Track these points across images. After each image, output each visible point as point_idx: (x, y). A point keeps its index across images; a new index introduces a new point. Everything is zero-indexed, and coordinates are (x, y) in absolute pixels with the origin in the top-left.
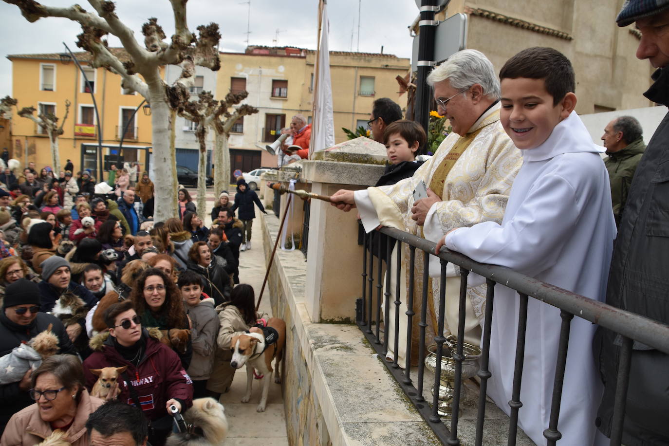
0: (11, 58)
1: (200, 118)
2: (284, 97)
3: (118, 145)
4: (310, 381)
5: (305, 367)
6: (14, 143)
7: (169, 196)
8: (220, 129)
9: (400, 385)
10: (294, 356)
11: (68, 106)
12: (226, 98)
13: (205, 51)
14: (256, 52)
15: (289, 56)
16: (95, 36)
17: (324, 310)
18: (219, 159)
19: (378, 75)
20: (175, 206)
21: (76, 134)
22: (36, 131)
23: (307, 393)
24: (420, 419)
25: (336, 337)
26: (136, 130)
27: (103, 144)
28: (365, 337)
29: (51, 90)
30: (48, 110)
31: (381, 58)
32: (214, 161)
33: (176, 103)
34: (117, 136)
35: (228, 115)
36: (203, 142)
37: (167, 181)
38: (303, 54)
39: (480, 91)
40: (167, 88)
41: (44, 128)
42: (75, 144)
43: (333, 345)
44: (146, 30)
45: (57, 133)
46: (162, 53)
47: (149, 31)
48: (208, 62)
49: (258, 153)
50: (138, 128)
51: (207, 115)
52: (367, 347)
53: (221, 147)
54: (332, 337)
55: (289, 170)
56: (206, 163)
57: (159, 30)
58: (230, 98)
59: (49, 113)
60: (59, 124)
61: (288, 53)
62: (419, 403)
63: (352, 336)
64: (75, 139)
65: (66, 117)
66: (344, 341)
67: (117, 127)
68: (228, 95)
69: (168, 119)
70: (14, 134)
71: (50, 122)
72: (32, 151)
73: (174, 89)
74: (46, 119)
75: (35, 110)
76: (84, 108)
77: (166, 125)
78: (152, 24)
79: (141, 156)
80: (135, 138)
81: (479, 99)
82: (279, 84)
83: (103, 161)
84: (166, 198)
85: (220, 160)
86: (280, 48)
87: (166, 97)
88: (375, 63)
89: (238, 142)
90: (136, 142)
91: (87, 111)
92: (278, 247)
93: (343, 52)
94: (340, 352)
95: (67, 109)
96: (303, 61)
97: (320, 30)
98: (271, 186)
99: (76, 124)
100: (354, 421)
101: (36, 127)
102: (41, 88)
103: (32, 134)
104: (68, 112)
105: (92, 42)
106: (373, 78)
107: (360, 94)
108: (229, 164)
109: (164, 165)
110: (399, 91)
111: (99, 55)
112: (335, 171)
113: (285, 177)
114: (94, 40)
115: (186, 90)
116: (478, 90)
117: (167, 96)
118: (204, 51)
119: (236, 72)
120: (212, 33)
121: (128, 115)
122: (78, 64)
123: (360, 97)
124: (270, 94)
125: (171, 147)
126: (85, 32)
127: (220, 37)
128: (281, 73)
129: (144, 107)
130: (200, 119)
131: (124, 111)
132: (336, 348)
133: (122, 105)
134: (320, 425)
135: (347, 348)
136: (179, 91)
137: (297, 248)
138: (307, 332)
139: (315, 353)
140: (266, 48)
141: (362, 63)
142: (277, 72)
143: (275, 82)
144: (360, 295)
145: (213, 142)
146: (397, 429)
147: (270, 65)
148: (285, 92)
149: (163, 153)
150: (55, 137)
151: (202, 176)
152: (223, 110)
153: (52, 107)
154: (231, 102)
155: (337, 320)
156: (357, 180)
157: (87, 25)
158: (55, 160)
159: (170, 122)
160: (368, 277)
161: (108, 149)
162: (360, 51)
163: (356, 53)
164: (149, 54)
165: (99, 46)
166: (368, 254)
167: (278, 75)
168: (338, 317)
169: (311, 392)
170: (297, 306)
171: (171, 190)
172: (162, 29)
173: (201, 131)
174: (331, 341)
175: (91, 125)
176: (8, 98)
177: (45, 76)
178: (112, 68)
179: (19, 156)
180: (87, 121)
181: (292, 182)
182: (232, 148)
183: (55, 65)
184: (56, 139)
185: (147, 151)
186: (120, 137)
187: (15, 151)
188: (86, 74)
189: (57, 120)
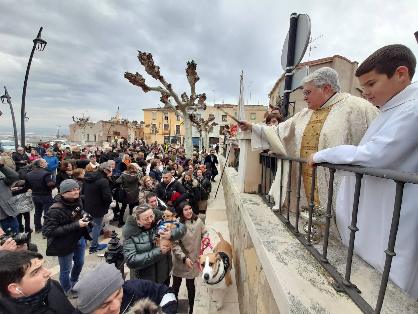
0: (143, 110)
2: (226, 120)
3: (175, 136)
4: (240, 215)
5: (237, 210)
6: (144, 135)
8: (206, 130)
9: (284, 223)
10: (232, 204)
11: (160, 123)
14: (217, 106)
16: (166, 98)
17: (246, 188)
19: (256, 112)
21: (162, 133)
22: (151, 132)
23: (239, 220)
24: (299, 242)
25: (251, 199)
26: (180, 131)
27: (170, 136)
28: (263, 199)
29: (155, 119)
30: (154, 125)
31: (258, 106)
32: (204, 141)
33: (192, 120)
35: (209, 126)
36: (201, 134)
37: (189, 145)
38: (232, 106)
39: (329, 87)
40: (189, 114)
41: (153, 131)
42: (162, 135)
43: (250, 202)
44: (182, 96)
45: (157, 132)
46: (187, 102)
48: (202, 107)
49: (218, 138)
51: (202, 125)
52: (265, 204)
53: (206, 136)
54: (250, 199)
56: (202, 140)
57: (187, 96)
60: (157, 130)
61: (228, 106)
62: (297, 233)
63: (257, 199)
65: (159, 128)
66: (254, 201)
67: (175, 131)
68: (209, 119)
70: (144, 133)
71: (155, 129)
72: (150, 138)
73: (191, 115)
74: (153, 128)
75: (150, 125)
76: (164, 125)
77: (189, 127)
78: (184, 94)
79: (182, 139)
81: (327, 91)
82: (225, 116)
83: (171, 141)
84: (189, 150)
85: (206, 140)
86: (225, 105)
87: (189, 117)
88: (256, 108)
89: (212, 135)
90: (181, 135)
91: (166, 126)
92: (226, 167)
94: (254, 205)
96: (232, 108)
97: (241, 91)
98: (223, 148)
99: (163, 130)
100: (267, 241)
101: (151, 131)
102: (152, 119)
104: (160, 126)
105: (165, 100)
106: (255, 113)
107: (250, 119)
108: (209, 142)
109: (188, 140)
110: (264, 117)
111: (167, 103)
115: (195, 116)
116: (327, 87)
118: (201, 103)
119: (211, 113)
120: (203, 97)
121: (178, 127)
122: (163, 111)
123: (251, 120)
124: (222, 119)
125: (190, 134)
126: (163, 96)
127: (206, 98)
129: (183, 124)
130: (200, 127)
131: (177, 125)
132: (252, 203)
134: (246, 236)
135: (256, 204)
136: (193, 115)
137: (232, 167)
138: (239, 196)
139: (243, 205)
141: (252, 108)
143: (223, 116)
144: (260, 183)
146: (289, 248)
151: (200, 145)
152: (207, 124)
153: (155, 124)
154: (210, 121)
155: (251, 192)
157: (163, 93)
159: (190, 123)
160: (264, 176)
161: (172, 137)
163: (249, 105)
164: (183, 103)
165: (167, 101)
166: (264, 167)
167: (224, 113)
169: (241, 220)
170: (235, 187)
171: (191, 148)
173: (200, 130)
174: (250, 200)
175: (167, 130)
176: (142, 121)
177: (153, 115)
178: (171, 108)
179: (146, 139)
180: (166, 129)
181: (231, 144)
182: (210, 137)
183: (156, 112)
184: (157, 134)
185: (184, 137)
186: (176, 134)
187: (144, 138)
188: (165, 114)
189: (157, 128)
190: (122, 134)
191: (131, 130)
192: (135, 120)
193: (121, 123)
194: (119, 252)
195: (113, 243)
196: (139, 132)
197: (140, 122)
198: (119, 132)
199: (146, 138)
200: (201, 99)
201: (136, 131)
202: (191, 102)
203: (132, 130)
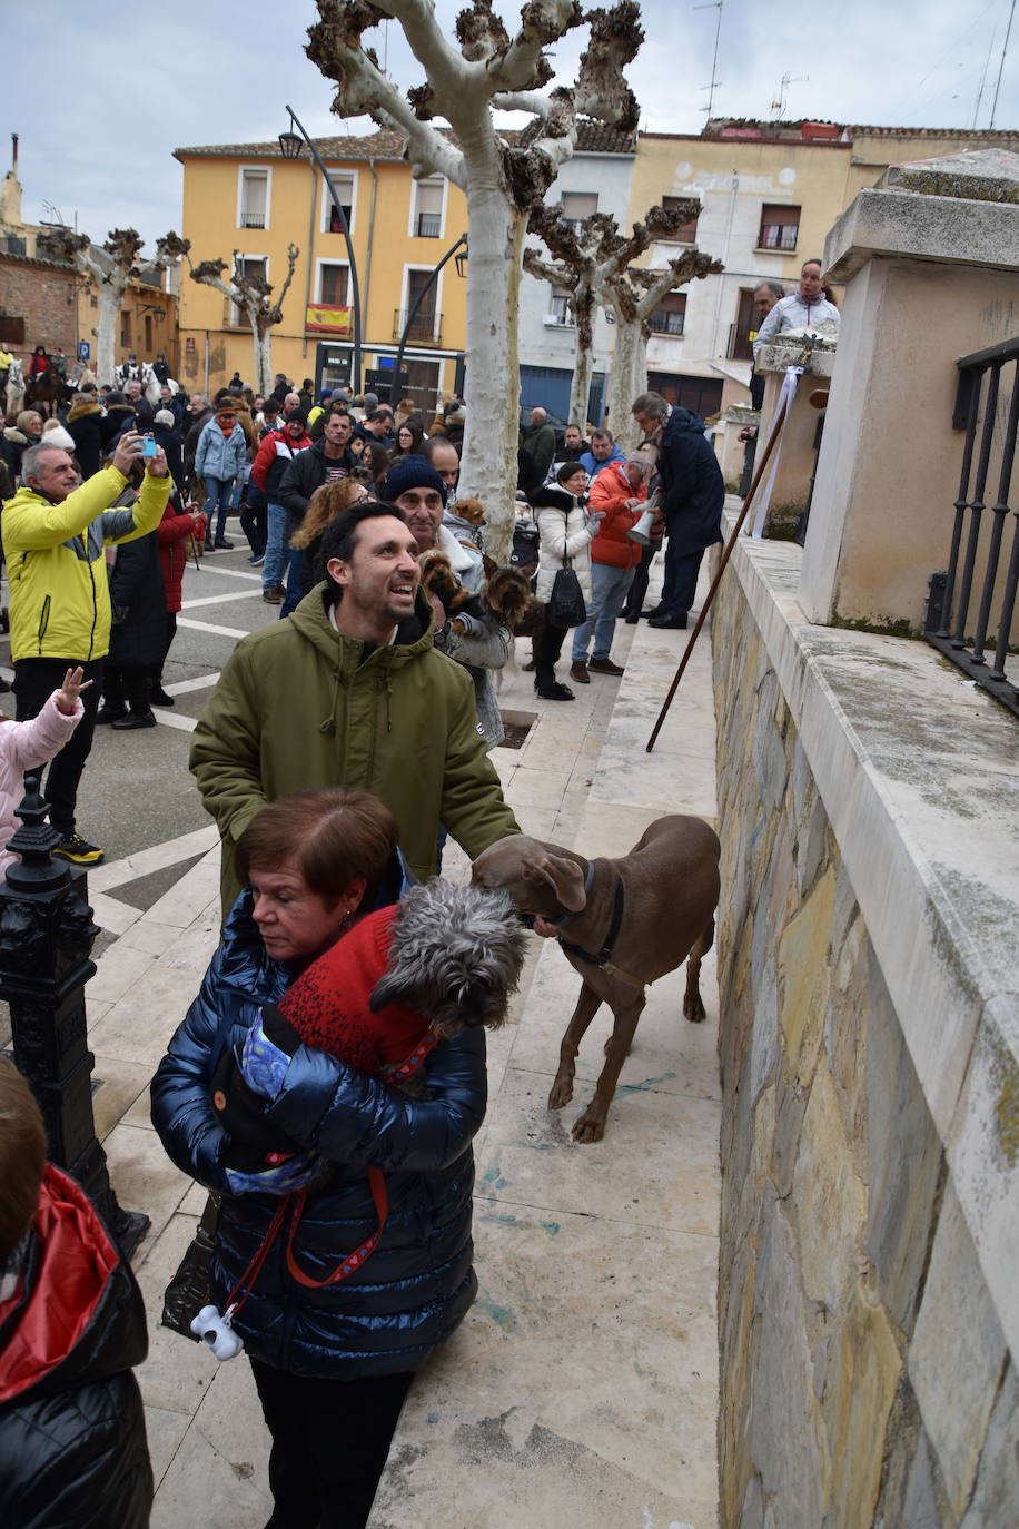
0: (181, 156)
1: (583, 265)
2: (790, 250)
3: (396, 350)
6: (183, 345)
7: (498, 415)
8: (628, 309)
11: (292, 258)
12: (647, 220)
13: (602, 78)
14: (731, 133)
15: (808, 143)
16: (348, 30)
17: (844, 593)
18: (622, 383)
20: (510, 442)
21: (308, 328)
22: (226, 319)
26: (437, 319)
27: (364, 347)
28: (946, 656)
29: (261, 226)
30: (252, 271)
32: (609, 391)
33: (528, 196)
34: (395, 332)
36: (587, 324)
37: (495, 380)
38: (844, 138)
41: (243, 307)
42: (305, 349)
43: (859, 657)
44: (466, 25)
45: (268, 320)
46: (499, 60)
47: (473, 30)
48: (608, 105)
49: (714, 386)
50: (442, 315)
51: (601, 259)
52: (949, 671)
53: (628, 357)
55: (786, 342)
56: (589, 395)
57: (496, 27)
58: (657, 218)
59: (255, 274)
60: (273, 300)
63: (909, 652)
64: (307, 339)
65: (288, 284)
67: (397, 309)
68: (653, 213)
69: (505, 233)
70: (182, 326)
71: (255, 293)
72: (217, 364)
74: (247, 287)
75: (225, 267)
76: (326, 268)
77: (501, 246)
78: (478, 12)
79: (446, 375)
80: (436, 339)
82: (779, 216)
83: (363, 382)
84: (492, 421)
85: (624, 386)
86: (787, 125)
87: (504, 180)
89: (668, 356)
90: (437, 346)
91: (333, 274)
93: (951, 131)
94: (876, 668)
95: (291, 265)
96: (844, 155)
99: (309, 305)
101: (226, 309)
102: (239, 224)
103: (220, 327)
104: (292, 272)
105: (340, 45)
109: (492, 342)
111: (356, 78)
112: (910, 220)
113: (776, 358)
114: (345, 40)
115: (552, 164)
117: (507, 176)
118: (600, 75)
119: (677, 185)
120: (622, 27)
121: (422, 283)
122: (321, 165)
124: (754, 241)
125: (508, 300)
126: (325, 20)
127: (641, 39)
128: (784, 187)
129: (456, 258)
130: (582, 269)
131: (414, 274)
132: (866, 661)
133: (408, 262)
136: (535, 165)
140: (753, 124)
142: (776, 184)
143: (768, 209)
144: (941, 565)
145: (611, 352)
147: (758, 166)
148: (793, 235)
149: (490, 314)
150: (265, 327)
151: (578, 405)
152: (632, 258)
153: (260, 264)
154: (659, 229)
155: (875, 622)
156: (970, 248)
158: (262, 380)
159: (511, 241)
161: (375, 358)
162: (998, 127)
163: (984, 132)
164: (470, 67)
165: (356, 56)
167: (778, 191)
168: (880, 616)
171: (504, 401)
172: (504, 25)
173: (583, 298)
175: (342, 306)
176: (172, 236)
177: (250, 197)
178: (384, 114)
179: (193, 373)
180: (332, 298)
181: (792, 373)
182: (653, 368)
183: (269, 168)
184: (267, 333)
185: (460, 360)
186: (400, 336)
187: (183, 363)
188: (338, 189)
189: (269, 290)
190: (40, 330)
191: (94, 303)
192: (124, 228)
193: (31, 251)
194: (59, 902)
195: (30, 847)
196: (148, 319)
197: (161, 243)
198: (21, 320)
199: (196, 365)
200: (604, 49)
201: (126, 315)
202: (522, 59)
203: (106, 298)
